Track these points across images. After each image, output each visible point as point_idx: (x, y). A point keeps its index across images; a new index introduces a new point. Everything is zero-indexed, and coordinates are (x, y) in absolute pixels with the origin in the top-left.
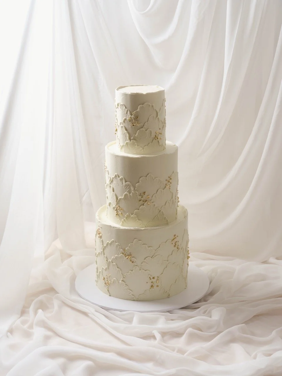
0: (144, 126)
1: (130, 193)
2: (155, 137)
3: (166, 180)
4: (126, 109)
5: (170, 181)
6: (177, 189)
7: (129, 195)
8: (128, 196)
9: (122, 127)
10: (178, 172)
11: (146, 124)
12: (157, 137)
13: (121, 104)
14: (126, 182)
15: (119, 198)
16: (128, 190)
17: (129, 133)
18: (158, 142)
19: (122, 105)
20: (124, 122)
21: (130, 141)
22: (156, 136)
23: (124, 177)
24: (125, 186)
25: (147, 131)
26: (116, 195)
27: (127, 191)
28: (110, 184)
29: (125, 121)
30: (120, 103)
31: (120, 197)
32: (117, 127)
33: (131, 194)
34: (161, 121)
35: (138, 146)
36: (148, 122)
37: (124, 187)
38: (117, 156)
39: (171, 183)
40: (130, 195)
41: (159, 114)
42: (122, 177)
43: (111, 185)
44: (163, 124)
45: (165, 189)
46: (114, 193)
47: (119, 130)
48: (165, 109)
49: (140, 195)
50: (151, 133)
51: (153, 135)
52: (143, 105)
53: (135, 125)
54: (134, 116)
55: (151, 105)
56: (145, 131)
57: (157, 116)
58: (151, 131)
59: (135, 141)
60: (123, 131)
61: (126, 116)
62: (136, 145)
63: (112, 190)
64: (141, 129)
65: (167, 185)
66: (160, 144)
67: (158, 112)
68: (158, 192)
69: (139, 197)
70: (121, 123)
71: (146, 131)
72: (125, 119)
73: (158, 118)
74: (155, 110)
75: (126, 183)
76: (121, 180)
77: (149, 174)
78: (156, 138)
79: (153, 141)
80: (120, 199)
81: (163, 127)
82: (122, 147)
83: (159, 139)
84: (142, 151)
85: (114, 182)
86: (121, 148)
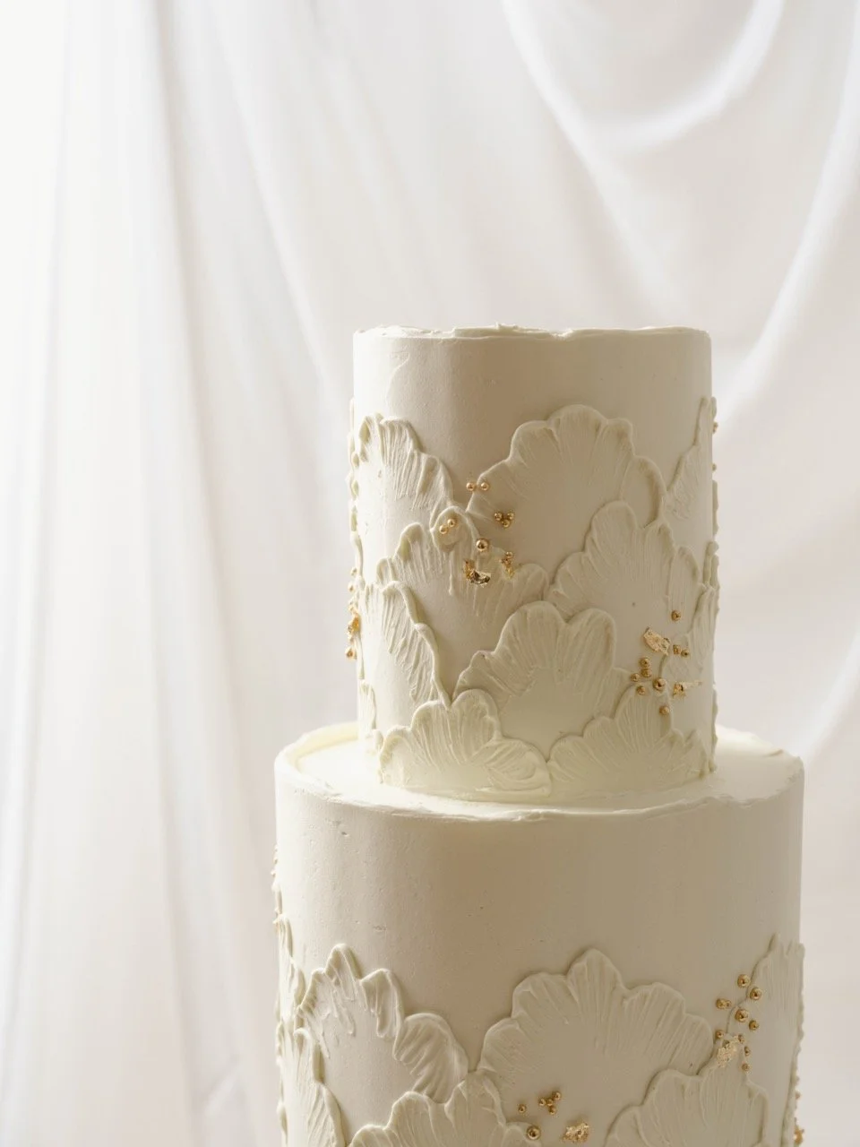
0: (553, 582)
1: (437, 1098)
2: (636, 671)
3: (718, 1003)
4: (424, 457)
5: (750, 1009)
6: (793, 1067)
7: (430, 1110)
8: (425, 1114)
9: (392, 596)
10: (801, 948)
11: (567, 567)
12: (652, 671)
13: (390, 416)
14: (408, 1010)
15: (357, 1135)
16: (426, 1071)
17: (437, 638)
18: (662, 711)
19: (391, 425)
20: (407, 554)
21: (451, 699)
22: (643, 663)
23: (396, 978)
24: (405, 1041)
25: (575, 628)
26: (338, 1110)
27: (417, 1083)
28: (301, 1024)
29: (416, 551)
30: (380, 418)
31: (368, 1126)
32: (362, 601)
33: (446, 1105)
34: (683, 551)
35: (506, 736)
36: (588, 553)
37: (400, 1048)
38: (346, 815)
39: (752, 1025)
40: (439, 1114)
41: (666, 500)
42: (381, 977)
43: (305, 1031)
44: (700, 584)
45: (706, 1071)
46: (324, 1091)
47: (375, 619)
48: (715, 485)
49: (518, 1113)
50: (608, 639)
51: (624, 659)
52: (546, 418)
53: (483, 575)
54: (480, 505)
55: (606, 422)
56: (563, 623)
57: (654, 515)
58: (608, 626)
59: (483, 703)
60: (402, 627)
61: (424, 508)
62: (491, 729)
63: (311, 1074)
64: (532, 609)
65: (723, 1037)
66: (674, 728)
67: (663, 481)
68: (653, 1095)
69: (508, 1130)
70: (384, 562)
71: (568, 620)
72: (416, 535)
73: (663, 533)
74: (644, 465)
75: (410, 1018)
76: (376, 992)
77: (592, 954)
78: (647, 685)
79: (625, 703)
80: (368, 1137)
81: (697, 608)
82: (392, 746)
83: (667, 690)
84: (541, 775)
85: (328, 1010)
86: (386, 760)
